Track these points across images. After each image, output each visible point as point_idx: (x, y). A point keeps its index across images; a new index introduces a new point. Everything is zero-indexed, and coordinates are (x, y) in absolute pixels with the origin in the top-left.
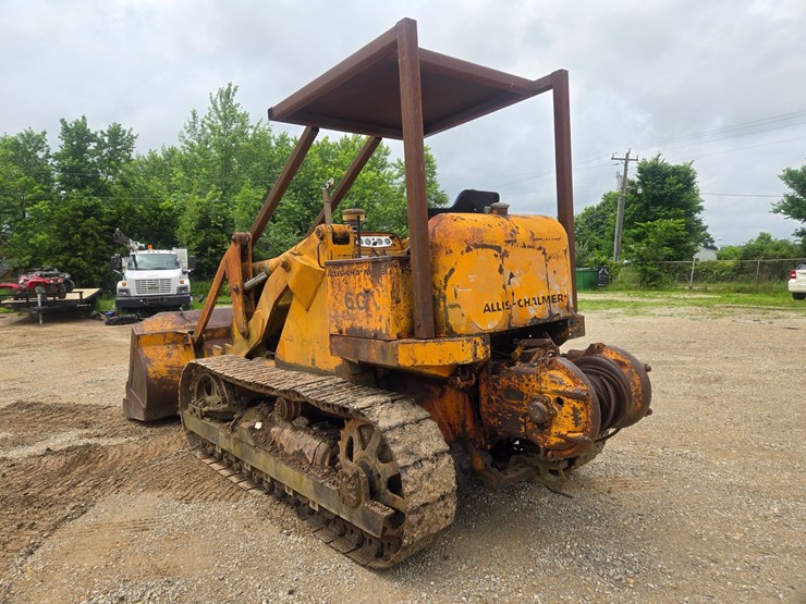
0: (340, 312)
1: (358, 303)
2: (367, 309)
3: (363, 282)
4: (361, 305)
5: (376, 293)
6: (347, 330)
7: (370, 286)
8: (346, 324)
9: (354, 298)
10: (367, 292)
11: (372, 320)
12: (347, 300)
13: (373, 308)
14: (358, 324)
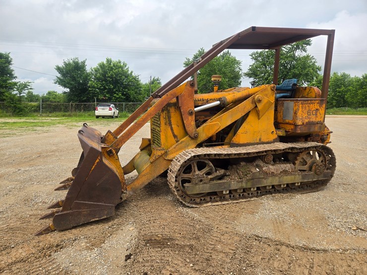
0: (304, 117)
1: (312, 113)
2: (316, 115)
3: (316, 107)
4: (314, 114)
5: (320, 110)
6: (306, 123)
7: (318, 107)
8: (307, 121)
9: (311, 112)
10: (317, 109)
11: (317, 118)
12: (308, 113)
13: (318, 114)
14: (311, 120)
